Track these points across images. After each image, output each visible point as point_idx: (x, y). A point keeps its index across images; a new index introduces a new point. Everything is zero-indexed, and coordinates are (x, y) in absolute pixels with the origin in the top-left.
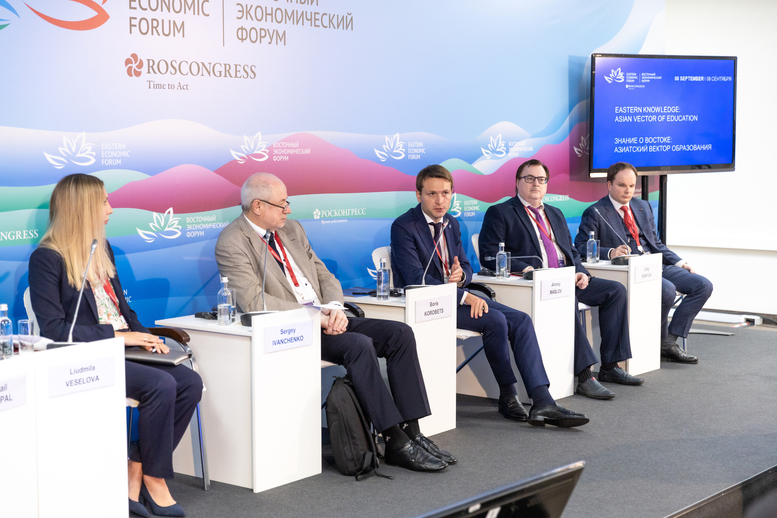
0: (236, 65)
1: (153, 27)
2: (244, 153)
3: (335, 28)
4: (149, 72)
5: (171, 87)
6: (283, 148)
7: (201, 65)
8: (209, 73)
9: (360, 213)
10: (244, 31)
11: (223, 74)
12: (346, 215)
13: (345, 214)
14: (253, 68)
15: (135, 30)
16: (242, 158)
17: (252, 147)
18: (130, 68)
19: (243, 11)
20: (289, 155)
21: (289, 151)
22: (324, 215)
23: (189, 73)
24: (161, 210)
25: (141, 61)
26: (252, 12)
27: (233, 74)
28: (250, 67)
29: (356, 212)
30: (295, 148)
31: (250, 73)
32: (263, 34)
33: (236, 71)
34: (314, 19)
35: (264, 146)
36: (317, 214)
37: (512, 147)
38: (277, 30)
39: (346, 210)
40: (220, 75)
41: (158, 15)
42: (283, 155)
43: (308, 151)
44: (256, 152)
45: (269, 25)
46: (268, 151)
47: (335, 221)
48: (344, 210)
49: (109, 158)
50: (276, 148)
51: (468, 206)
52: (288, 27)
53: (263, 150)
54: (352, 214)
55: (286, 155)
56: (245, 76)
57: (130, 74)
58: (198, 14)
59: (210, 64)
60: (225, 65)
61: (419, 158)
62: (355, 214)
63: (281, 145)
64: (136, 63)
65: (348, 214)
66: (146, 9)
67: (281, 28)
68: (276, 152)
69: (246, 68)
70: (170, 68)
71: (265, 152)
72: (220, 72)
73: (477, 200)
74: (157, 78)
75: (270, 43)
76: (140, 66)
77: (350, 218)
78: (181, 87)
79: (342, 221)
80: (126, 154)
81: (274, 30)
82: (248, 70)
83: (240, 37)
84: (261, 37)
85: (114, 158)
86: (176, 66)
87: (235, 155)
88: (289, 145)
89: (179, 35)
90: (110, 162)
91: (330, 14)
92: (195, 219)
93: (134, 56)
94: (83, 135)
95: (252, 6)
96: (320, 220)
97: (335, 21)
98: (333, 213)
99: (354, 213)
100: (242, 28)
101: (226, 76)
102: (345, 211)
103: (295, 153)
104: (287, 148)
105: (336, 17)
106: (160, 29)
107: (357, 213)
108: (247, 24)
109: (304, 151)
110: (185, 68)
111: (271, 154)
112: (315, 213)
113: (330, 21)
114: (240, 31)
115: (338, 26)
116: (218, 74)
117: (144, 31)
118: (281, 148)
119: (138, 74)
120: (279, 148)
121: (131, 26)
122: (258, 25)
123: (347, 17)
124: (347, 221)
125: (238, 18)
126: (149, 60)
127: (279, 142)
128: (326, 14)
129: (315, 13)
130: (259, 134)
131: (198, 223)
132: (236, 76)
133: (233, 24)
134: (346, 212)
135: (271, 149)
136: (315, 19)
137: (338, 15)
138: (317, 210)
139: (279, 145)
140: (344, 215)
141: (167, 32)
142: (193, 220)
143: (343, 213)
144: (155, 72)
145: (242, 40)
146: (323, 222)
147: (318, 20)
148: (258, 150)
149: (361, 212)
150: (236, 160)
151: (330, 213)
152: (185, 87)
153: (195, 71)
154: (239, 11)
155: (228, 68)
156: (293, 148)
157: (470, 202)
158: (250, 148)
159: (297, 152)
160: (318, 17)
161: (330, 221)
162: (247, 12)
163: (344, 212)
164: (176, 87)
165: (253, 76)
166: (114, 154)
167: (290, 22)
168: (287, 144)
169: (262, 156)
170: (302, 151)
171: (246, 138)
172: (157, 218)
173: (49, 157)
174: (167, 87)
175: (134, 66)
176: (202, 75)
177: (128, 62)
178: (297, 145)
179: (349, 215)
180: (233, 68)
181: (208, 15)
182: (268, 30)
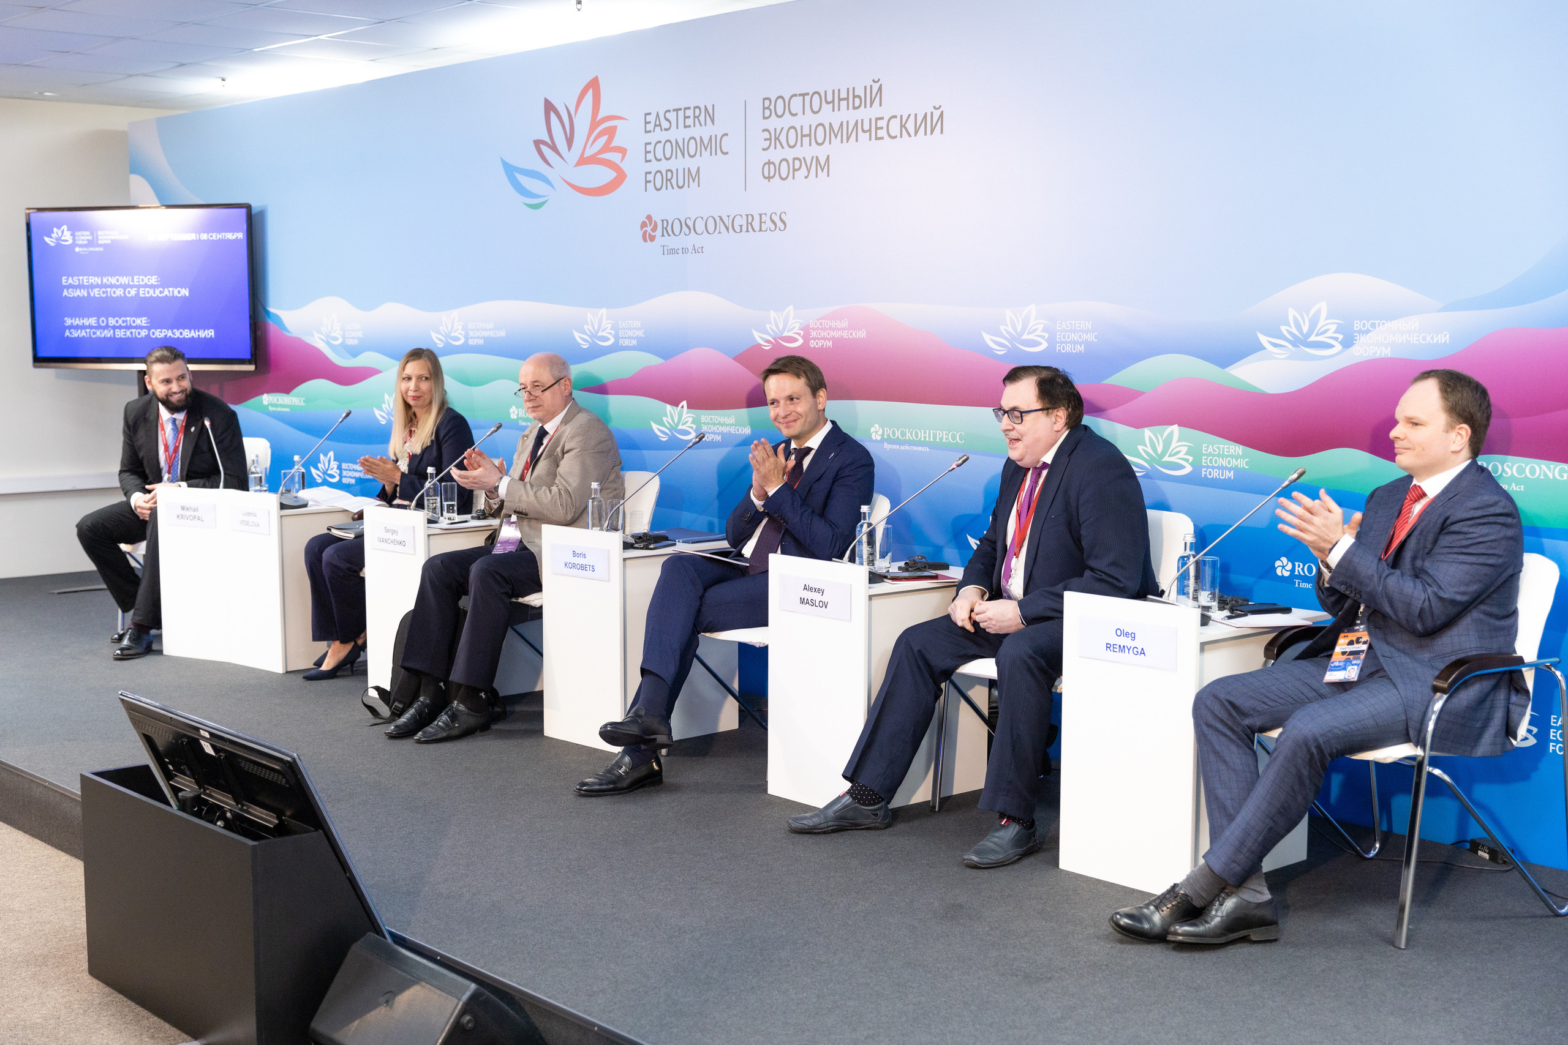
0: (761, 215)
1: (667, 180)
2: (771, 335)
3: (910, 136)
4: (663, 235)
5: (685, 251)
6: (824, 329)
7: (718, 220)
8: (727, 229)
9: (953, 440)
10: (772, 166)
11: (744, 228)
12: (927, 439)
13: (925, 437)
14: (783, 216)
15: (650, 186)
16: (768, 341)
17: (781, 327)
18: (646, 231)
19: (770, 139)
20: (833, 339)
21: (832, 334)
22: (888, 435)
23: (705, 231)
24: (675, 403)
25: (656, 223)
26: (783, 138)
27: (757, 228)
28: (778, 215)
29: (944, 436)
30: (843, 329)
31: (780, 224)
32: (797, 165)
33: (761, 222)
34: (874, 130)
35: (798, 326)
36: (876, 432)
37: (1368, 332)
38: (817, 157)
39: (927, 431)
40: (741, 231)
41: (673, 164)
42: (824, 339)
43: (862, 334)
44: (786, 334)
45: (806, 151)
46: (802, 333)
47: (907, 448)
48: (923, 431)
49: (625, 338)
50: (813, 329)
51: (1214, 456)
52: (835, 149)
53: (796, 330)
54: (938, 440)
55: (829, 340)
56: (773, 227)
57: (645, 240)
58: (716, 154)
59: (728, 216)
60: (747, 216)
61: (1081, 352)
62: (944, 440)
63: (821, 324)
64: (650, 225)
65: (929, 438)
66: (660, 160)
67: (822, 153)
68: (814, 334)
69: (774, 217)
70: (685, 228)
71: (799, 334)
72: (741, 226)
73: (1241, 447)
74: (671, 242)
75: (806, 177)
76: (654, 229)
77: (933, 446)
78: (696, 251)
79: (920, 449)
80: (640, 334)
81: (813, 157)
82: (776, 219)
83: (767, 175)
84: (794, 170)
85: (630, 338)
86: (691, 224)
87: (759, 338)
88: (833, 324)
89: (694, 185)
90: (626, 343)
91: (901, 116)
92: (711, 419)
93: (649, 217)
94: (604, 311)
95: (782, 128)
96: (882, 441)
97: (910, 125)
98: (903, 434)
99: (941, 439)
100: (769, 163)
101: (747, 231)
102: (925, 433)
103: (842, 336)
104: (831, 328)
105: (912, 118)
106: (674, 181)
107: (946, 439)
108: (775, 155)
109: (856, 334)
110: (700, 226)
111: (807, 338)
112: (873, 430)
113: (903, 126)
114: (767, 166)
115: (916, 133)
116: (738, 229)
117: (658, 187)
118: (821, 329)
119: (652, 238)
120: (818, 329)
121: (647, 182)
122: (790, 154)
123: (932, 113)
124: (928, 450)
125: (764, 149)
126: (663, 221)
127: (818, 320)
128: (895, 117)
129: (877, 119)
130: (791, 308)
131: (714, 424)
132: (761, 230)
133: (758, 158)
134: (927, 435)
135: (806, 330)
136: (877, 128)
137: (916, 115)
138: (877, 426)
139: (818, 324)
140: (922, 439)
141: (681, 184)
142: (709, 419)
143: (921, 436)
144: (669, 235)
145: (769, 178)
146: (887, 446)
147: (882, 128)
148: (788, 331)
149: (954, 438)
150: (760, 345)
151: (898, 434)
152: (700, 250)
153: (711, 228)
154: (765, 140)
155: (750, 221)
156: (838, 329)
157: (1219, 448)
158: (778, 328)
159: (845, 335)
160: (880, 123)
161: (898, 447)
162: (776, 139)
163: (923, 435)
164: (690, 252)
165: (782, 227)
166: (630, 333)
167: (836, 141)
168: (829, 323)
169: (793, 340)
170: (854, 334)
171: (773, 314)
172: (670, 412)
173: (577, 335)
174: (680, 251)
175: (649, 229)
176: (720, 233)
177: (644, 225)
178: (845, 324)
179: (932, 440)
180: (757, 218)
181: (727, 153)
182: (804, 158)
